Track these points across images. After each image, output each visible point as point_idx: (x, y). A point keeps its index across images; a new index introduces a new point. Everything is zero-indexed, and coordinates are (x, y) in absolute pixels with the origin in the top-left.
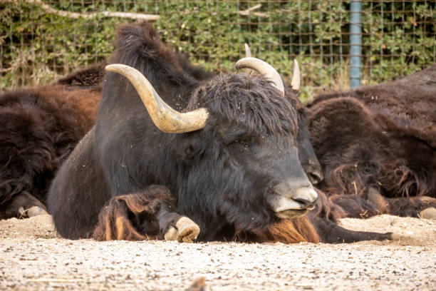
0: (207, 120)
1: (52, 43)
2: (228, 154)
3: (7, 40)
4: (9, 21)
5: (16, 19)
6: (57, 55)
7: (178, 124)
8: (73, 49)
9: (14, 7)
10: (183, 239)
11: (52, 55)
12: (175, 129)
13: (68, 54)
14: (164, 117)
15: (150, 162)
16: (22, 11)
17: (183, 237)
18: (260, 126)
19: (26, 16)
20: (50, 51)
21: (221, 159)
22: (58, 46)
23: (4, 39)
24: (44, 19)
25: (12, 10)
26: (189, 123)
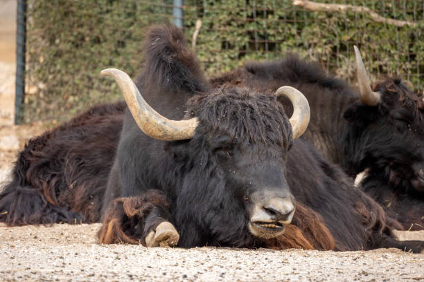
0: (197, 128)
1: (377, 52)
2: (215, 164)
3: (334, 49)
4: (337, 30)
5: (343, 27)
6: (381, 63)
7: (163, 129)
8: (396, 57)
9: (341, 16)
10: (160, 244)
11: (377, 63)
12: (161, 134)
13: (392, 63)
14: (147, 120)
15: (154, 167)
16: (348, 20)
17: (160, 241)
18: (242, 134)
19: (353, 25)
20: (375, 59)
21: (208, 168)
22: (383, 55)
23: (331, 47)
24: (370, 28)
25: (339, 18)
26: (176, 130)
